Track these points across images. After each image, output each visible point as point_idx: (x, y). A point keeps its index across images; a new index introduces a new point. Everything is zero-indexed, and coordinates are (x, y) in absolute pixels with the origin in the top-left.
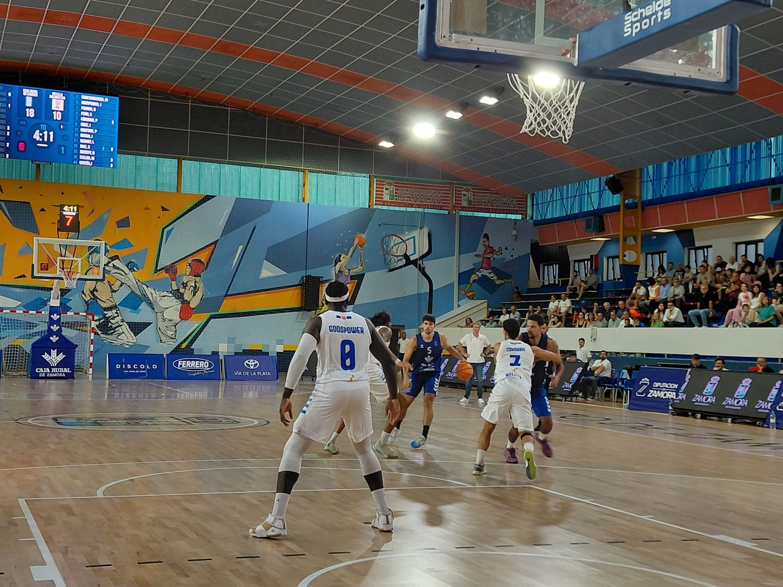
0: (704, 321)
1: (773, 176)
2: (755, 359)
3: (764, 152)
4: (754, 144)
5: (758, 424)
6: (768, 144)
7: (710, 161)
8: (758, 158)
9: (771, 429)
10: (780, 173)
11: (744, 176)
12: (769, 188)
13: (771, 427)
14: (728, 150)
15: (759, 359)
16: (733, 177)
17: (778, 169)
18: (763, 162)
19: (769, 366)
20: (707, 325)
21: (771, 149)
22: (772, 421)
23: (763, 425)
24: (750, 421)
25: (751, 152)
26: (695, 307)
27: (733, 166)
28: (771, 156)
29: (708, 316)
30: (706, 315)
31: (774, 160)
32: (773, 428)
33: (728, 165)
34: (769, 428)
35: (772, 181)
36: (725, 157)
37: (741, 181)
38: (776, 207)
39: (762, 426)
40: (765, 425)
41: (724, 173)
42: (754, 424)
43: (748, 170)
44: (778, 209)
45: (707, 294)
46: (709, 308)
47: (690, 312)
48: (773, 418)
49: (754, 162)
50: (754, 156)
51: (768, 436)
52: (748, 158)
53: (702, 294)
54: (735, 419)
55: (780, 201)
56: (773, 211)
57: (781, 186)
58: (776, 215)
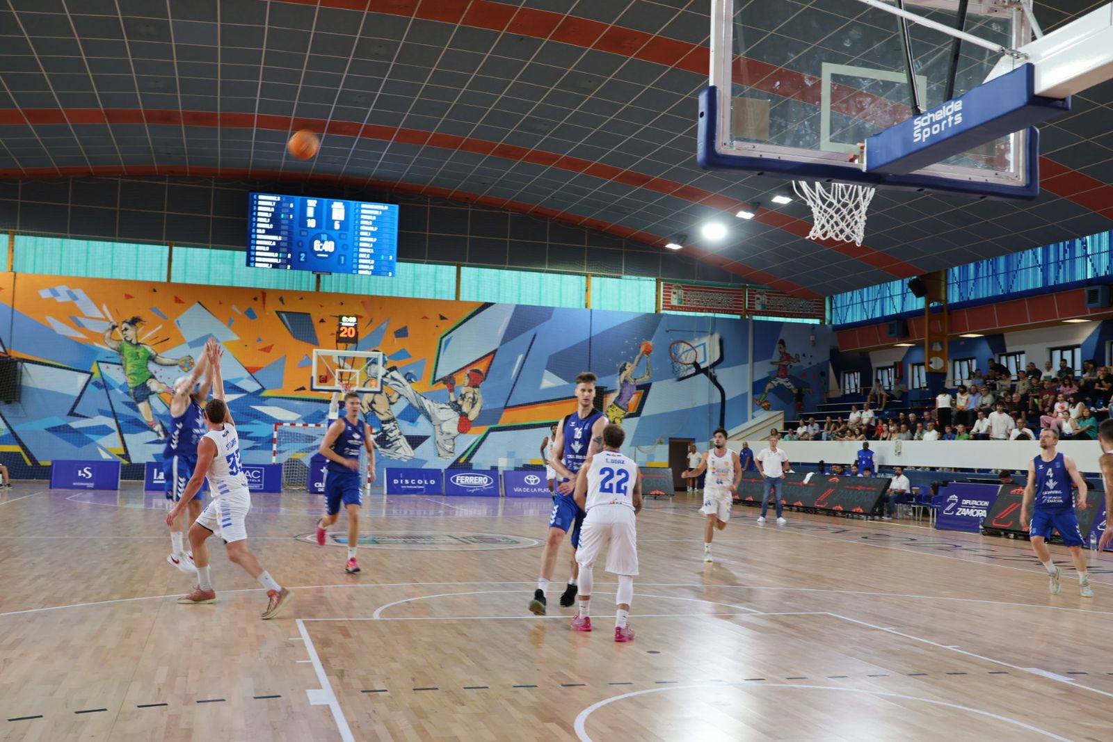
1: (1089, 277)
3: (1079, 252)
4: (1067, 243)
6: (1083, 243)
7: (1020, 261)
8: (1073, 258)
9: (1091, 551)
10: (1097, 274)
11: (1057, 278)
12: (1086, 290)
13: (1091, 548)
14: (1039, 250)
16: (1045, 279)
17: (1095, 270)
18: (1079, 262)
21: (1086, 248)
25: (1065, 251)
27: (1045, 267)
28: (1086, 256)
31: (1091, 260)
32: (1093, 550)
33: (1039, 266)
34: (1089, 549)
35: (1088, 283)
36: (1036, 257)
37: (1055, 282)
38: (1093, 310)
41: (1035, 275)
43: (1061, 271)
44: (1096, 312)
45: (1019, 404)
48: (1093, 539)
49: (1067, 263)
50: (1067, 256)
52: (1061, 258)
53: (1014, 404)
55: (1098, 304)
56: (1090, 315)
57: (1099, 288)
58: (1093, 319)
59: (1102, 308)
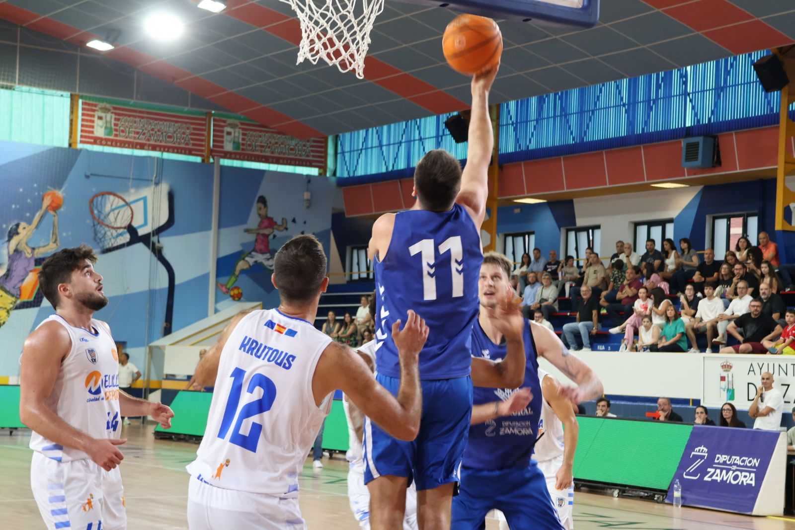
0: (585, 340)
1: (688, 124)
2: (655, 400)
3: (676, 89)
4: (662, 74)
5: (656, 499)
6: (681, 76)
7: (598, 97)
8: (668, 97)
9: (674, 507)
10: (698, 121)
11: (646, 123)
12: (683, 143)
13: (674, 503)
14: (625, 82)
15: (660, 400)
16: (631, 123)
17: (696, 115)
18: (676, 102)
19: (674, 411)
20: (589, 346)
21: (685, 83)
22: (677, 494)
23: (663, 499)
24: (646, 494)
25: (658, 87)
26: (573, 320)
27: (631, 106)
28: (686, 94)
29: (590, 333)
30: (588, 329)
31: (691, 101)
32: (677, 506)
33: (624, 105)
34: (672, 504)
35: (687, 132)
36: (620, 93)
37: (643, 129)
38: (692, 171)
39: (663, 502)
40: (666, 501)
41: (618, 117)
42: (650, 499)
43: (652, 114)
44: (695, 174)
45: (589, 300)
46: (591, 320)
47: (566, 327)
48: (677, 490)
49: (661, 102)
50: (661, 93)
51: (671, 517)
52: (653, 96)
53: (582, 299)
54: (624, 492)
55: (698, 163)
56: (687, 177)
57: (700, 140)
58: (691, 183)
59: (702, 169)
